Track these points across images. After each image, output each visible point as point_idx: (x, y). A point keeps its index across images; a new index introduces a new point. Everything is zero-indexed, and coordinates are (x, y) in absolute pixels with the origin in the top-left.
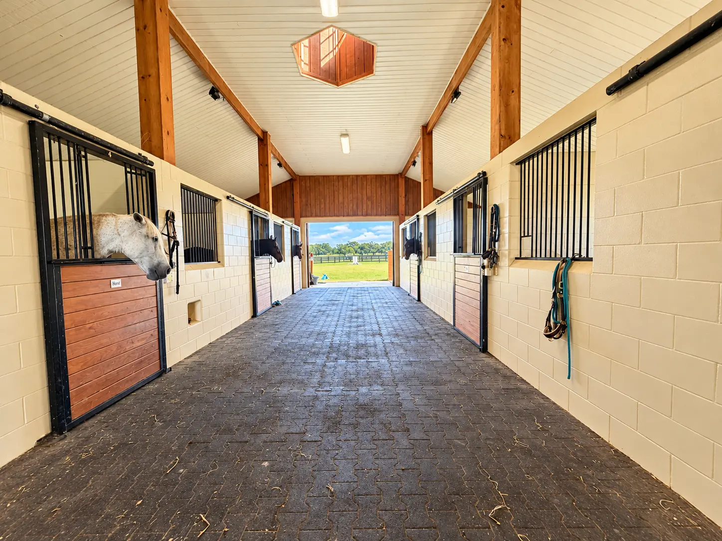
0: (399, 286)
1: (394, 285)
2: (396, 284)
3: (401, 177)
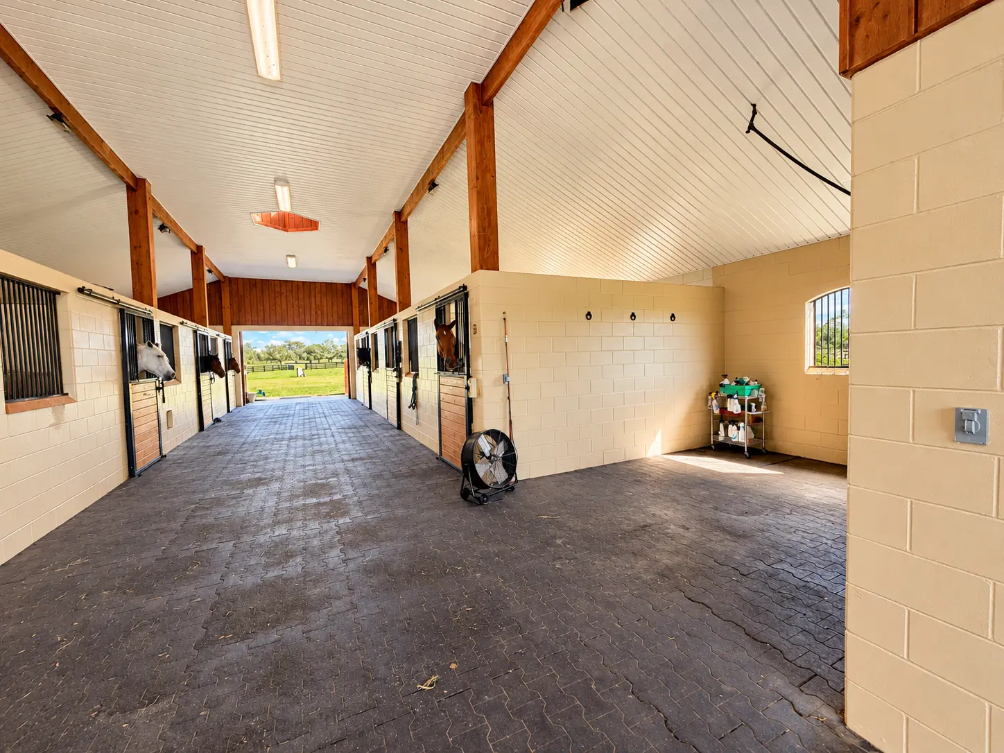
0: (356, 399)
1: (350, 398)
2: (352, 396)
3: (354, 286)
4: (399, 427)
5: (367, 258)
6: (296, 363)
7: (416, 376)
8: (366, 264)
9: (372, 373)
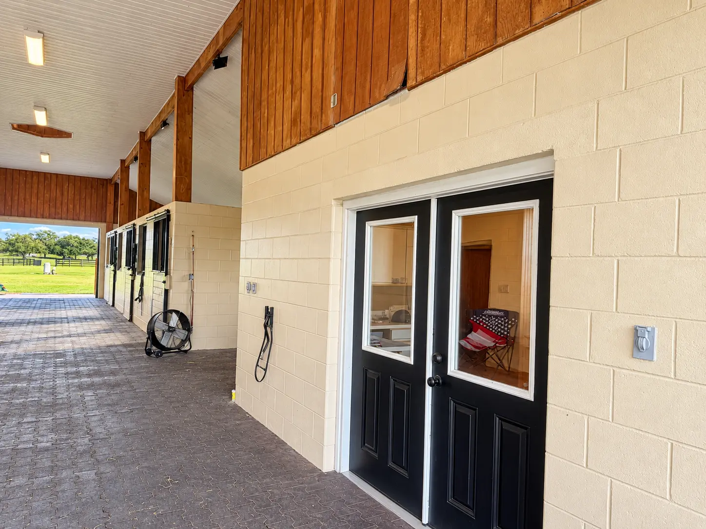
0: (103, 298)
1: (97, 297)
2: (99, 295)
3: (110, 183)
4: (131, 320)
5: (121, 160)
6: (45, 258)
7: (143, 274)
8: (120, 166)
9: (117, 271)
